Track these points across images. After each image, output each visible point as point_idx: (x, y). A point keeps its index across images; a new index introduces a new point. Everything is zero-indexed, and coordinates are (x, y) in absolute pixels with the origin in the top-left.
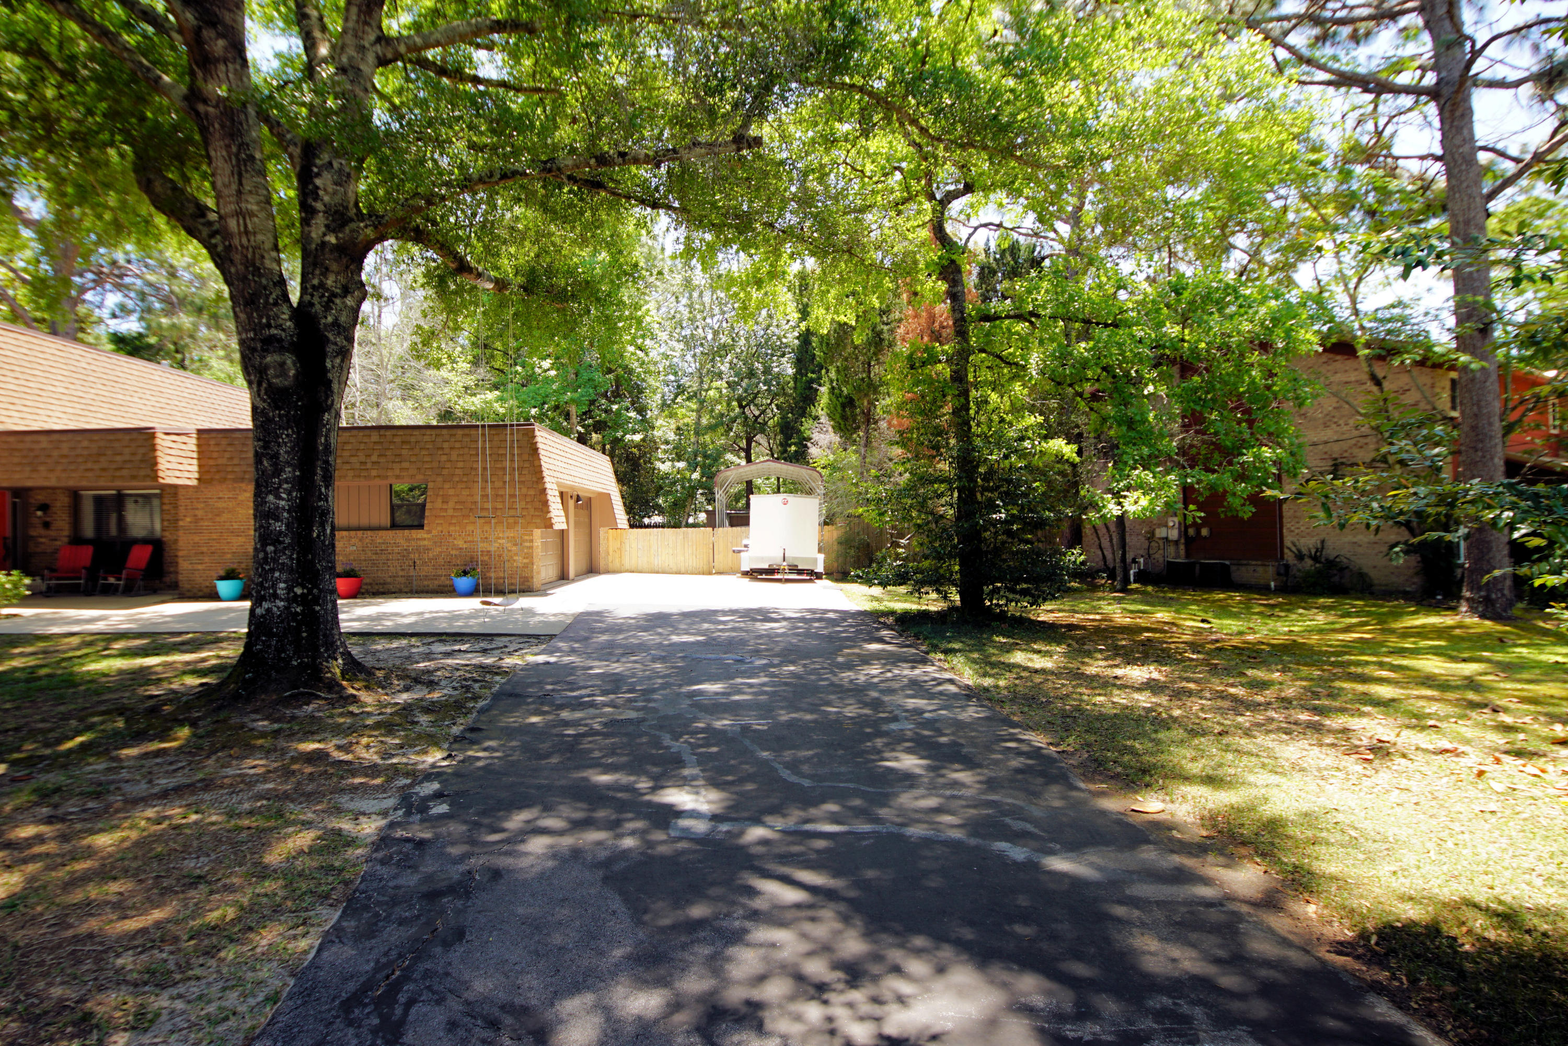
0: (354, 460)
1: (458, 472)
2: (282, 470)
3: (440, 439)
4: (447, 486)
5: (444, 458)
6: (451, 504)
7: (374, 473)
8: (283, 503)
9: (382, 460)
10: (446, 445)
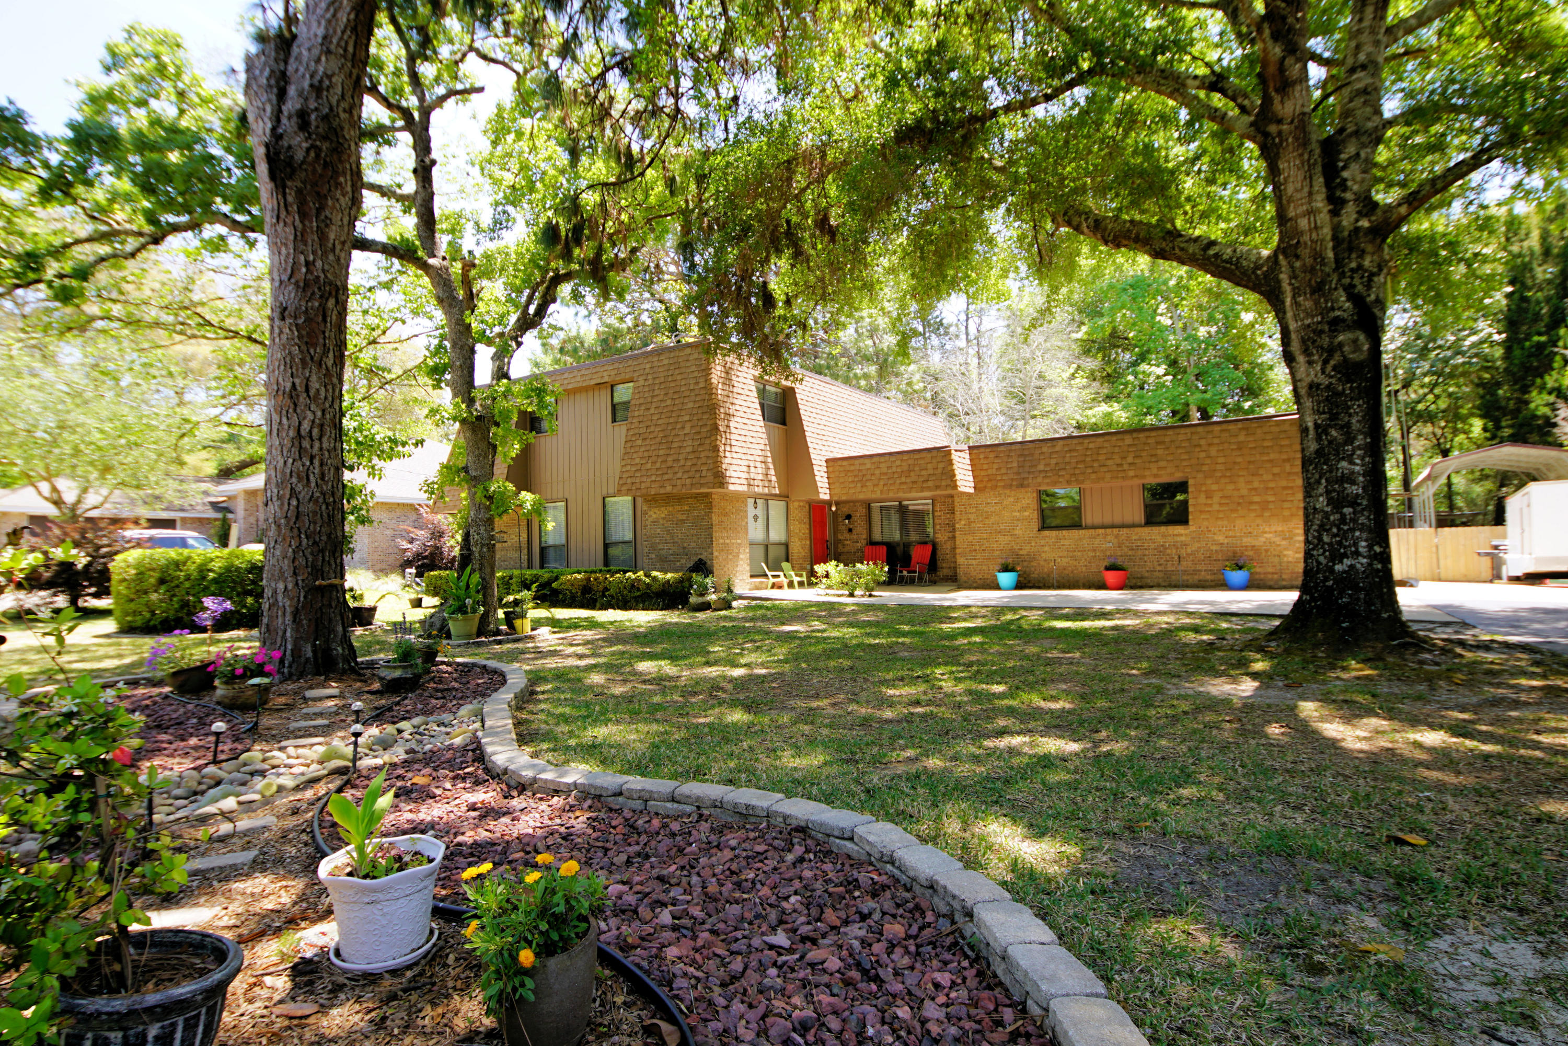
0: (1110, 462)
1: (1219, 467)
2: (1355, 438)
3: (1195, 437)
4: (1209, 481)
5: (1203, 455)
6: (1216, 499)
7: (1131, 473)
8: (1357, 468)
9: (1138, 461)
10: (1203, 442)
